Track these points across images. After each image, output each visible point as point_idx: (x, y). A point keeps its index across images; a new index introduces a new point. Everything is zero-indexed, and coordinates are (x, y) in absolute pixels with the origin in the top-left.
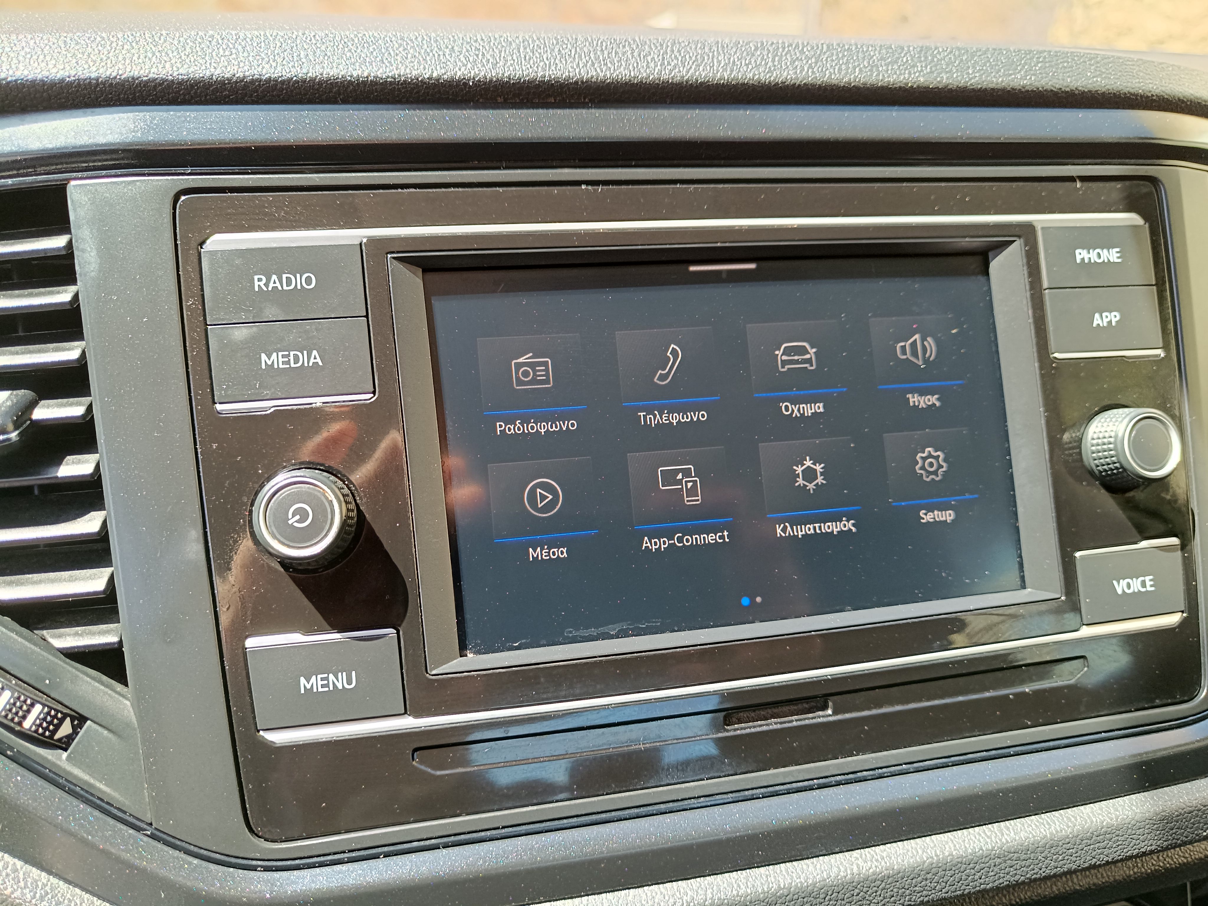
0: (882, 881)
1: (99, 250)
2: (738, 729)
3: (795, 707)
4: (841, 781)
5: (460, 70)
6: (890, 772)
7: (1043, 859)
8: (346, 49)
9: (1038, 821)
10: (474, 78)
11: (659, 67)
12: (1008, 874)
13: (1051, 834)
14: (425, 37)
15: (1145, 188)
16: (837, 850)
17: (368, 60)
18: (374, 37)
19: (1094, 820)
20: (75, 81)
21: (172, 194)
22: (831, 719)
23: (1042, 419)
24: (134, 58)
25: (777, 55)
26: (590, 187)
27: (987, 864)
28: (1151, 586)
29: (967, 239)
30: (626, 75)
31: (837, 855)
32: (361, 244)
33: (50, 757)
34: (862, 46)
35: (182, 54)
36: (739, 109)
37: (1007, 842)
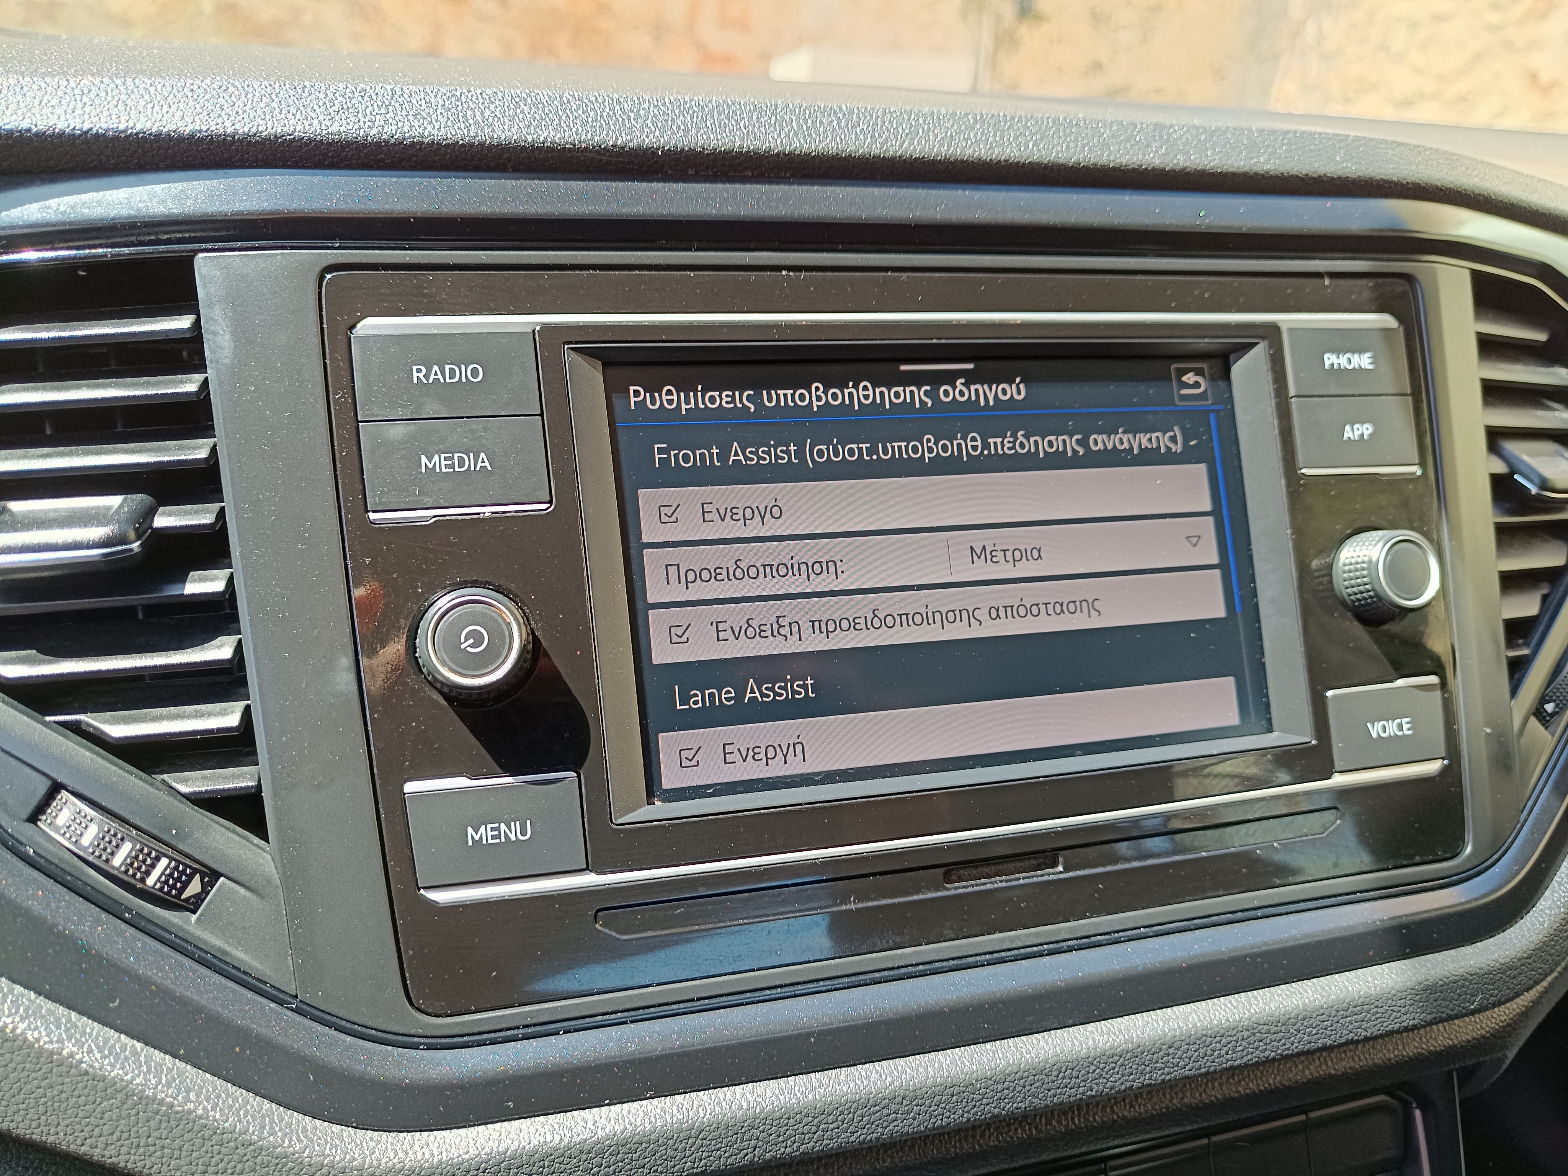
0: (1121, 1057)
1: (233, 333)
2: (959, 888)
3: (1022, 864)
4: (1073, 946)
5: (647, 137)
6: (1128, 936)
7: (1295, 1033)
8: (518, 111)
9: (1288, 990)
10: (663, 147)
11: (869, 140)
12: (1257, 1049)
13: (1304, 1004)
14: (607, 98)
15: (1400, 286)
16: (1070, 1022)
17: (543, 123)
18: (549, 97)
19: (1350, 989)
20: (207, 137)
21: (318, 270)
22: (1061, 876)
23: (1290, 542)
24: (275, 112)
25: (998, 130)
26: (791, 274)
27: (1234, 1038)
28: (1409, 729)
29: (1206, 340)
30: (832, 148)
31: (1070, 1029)
32: (534, 331)
33: (176, 921)
34: (1091, 122)
35: (331, 110)
36: (957, 189)
37: (1256, 1013)
